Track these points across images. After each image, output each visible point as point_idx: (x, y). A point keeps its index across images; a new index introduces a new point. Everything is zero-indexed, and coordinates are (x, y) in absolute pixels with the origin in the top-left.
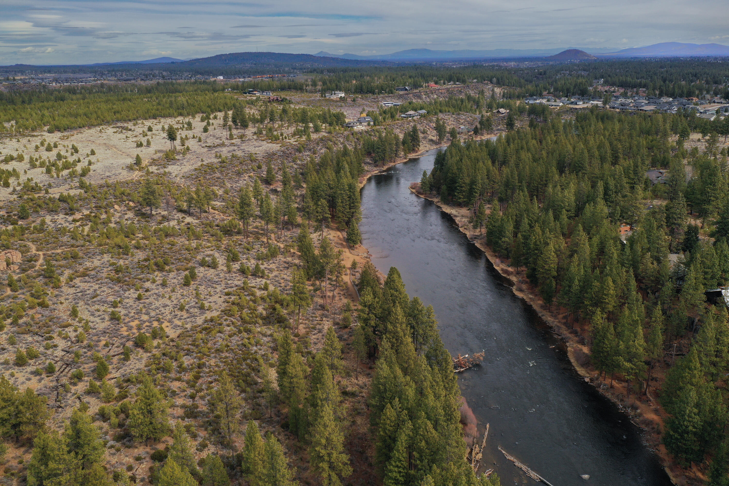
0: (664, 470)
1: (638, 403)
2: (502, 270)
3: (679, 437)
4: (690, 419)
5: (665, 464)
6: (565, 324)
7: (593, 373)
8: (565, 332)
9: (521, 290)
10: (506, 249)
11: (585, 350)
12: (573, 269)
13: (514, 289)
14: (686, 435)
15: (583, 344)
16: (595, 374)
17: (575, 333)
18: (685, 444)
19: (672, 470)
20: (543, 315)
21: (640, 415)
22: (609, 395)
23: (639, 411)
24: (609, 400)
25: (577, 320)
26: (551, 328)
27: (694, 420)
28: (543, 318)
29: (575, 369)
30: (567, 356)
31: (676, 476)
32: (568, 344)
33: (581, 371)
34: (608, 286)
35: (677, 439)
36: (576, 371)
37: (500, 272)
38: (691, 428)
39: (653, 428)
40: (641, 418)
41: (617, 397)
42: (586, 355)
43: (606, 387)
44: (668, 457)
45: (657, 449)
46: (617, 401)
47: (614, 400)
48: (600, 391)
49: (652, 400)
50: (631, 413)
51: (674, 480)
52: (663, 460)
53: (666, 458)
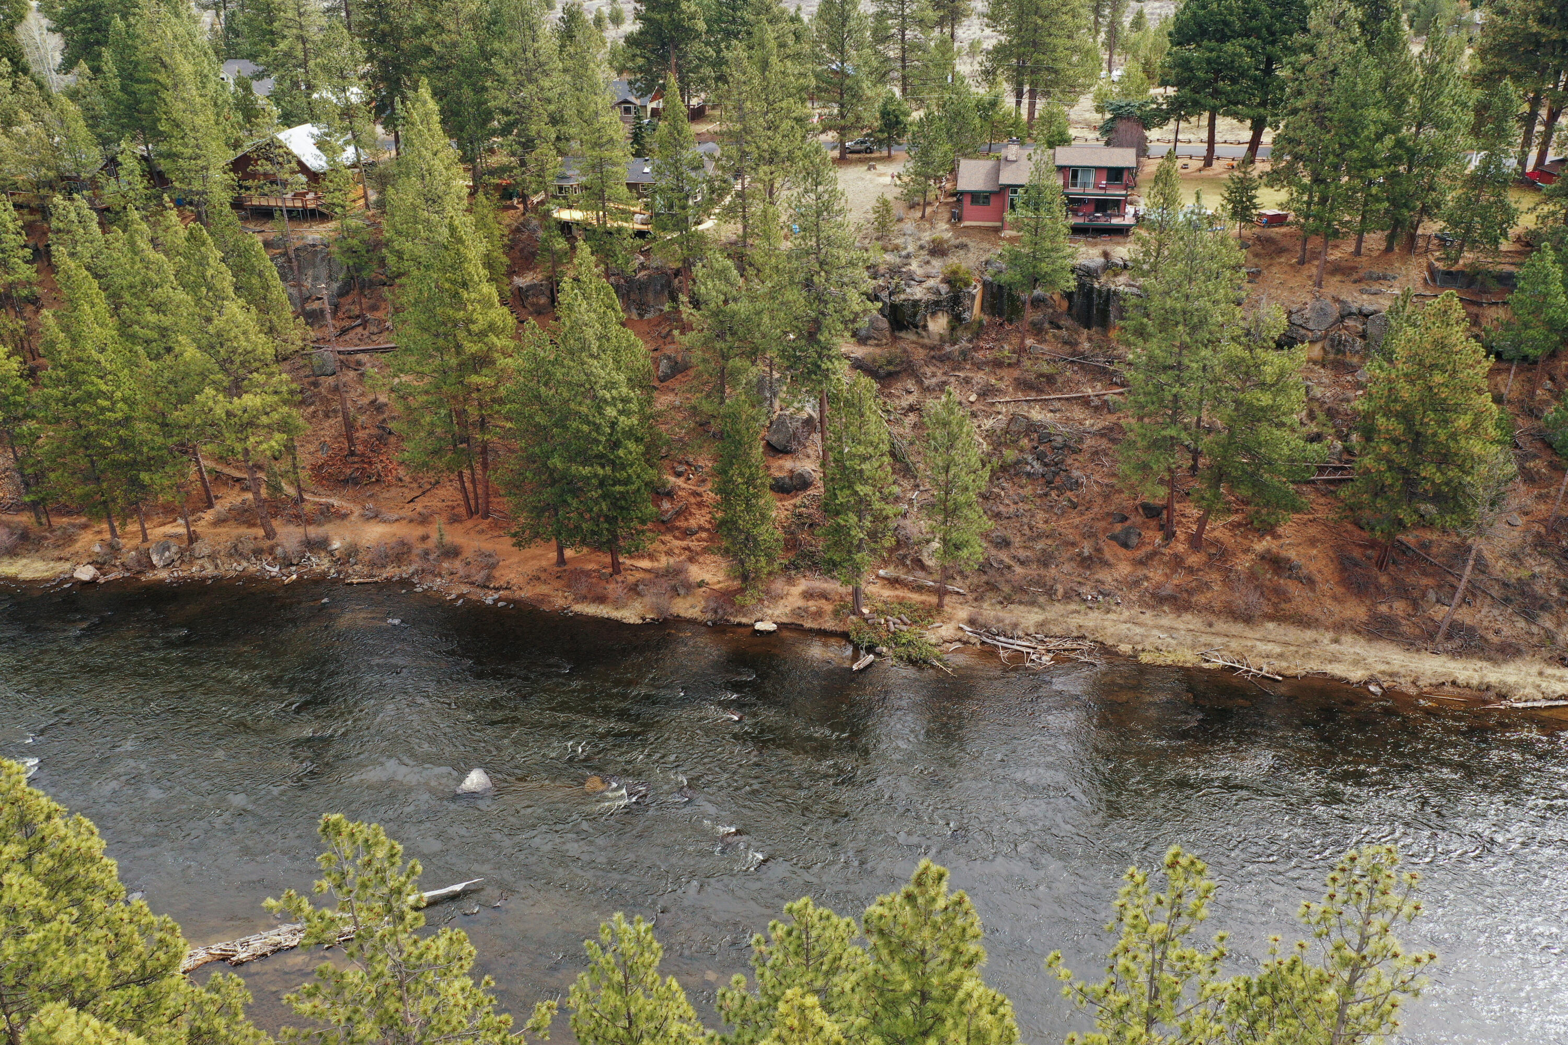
1: (310, 531)
5: (560, 602)
7: (78, 547)
16: (91, 543)
21: (352, 550)
23: (335, 544)
24: (214, 580)
31: (618, 603)
33: (28, 569)
36: (13, 580)
39: (425, 553)
40: (365, 556)
41: (237, 553)
43: (174, 549)
44: (545, 582)
45: (497, 589)
46: (245, 564)
47: (233, 568)
48: (163, 575)
49: (335, 501)
50: (320, 564)
51: (630, 614)
52: (544, 598)
53: (543, 589)
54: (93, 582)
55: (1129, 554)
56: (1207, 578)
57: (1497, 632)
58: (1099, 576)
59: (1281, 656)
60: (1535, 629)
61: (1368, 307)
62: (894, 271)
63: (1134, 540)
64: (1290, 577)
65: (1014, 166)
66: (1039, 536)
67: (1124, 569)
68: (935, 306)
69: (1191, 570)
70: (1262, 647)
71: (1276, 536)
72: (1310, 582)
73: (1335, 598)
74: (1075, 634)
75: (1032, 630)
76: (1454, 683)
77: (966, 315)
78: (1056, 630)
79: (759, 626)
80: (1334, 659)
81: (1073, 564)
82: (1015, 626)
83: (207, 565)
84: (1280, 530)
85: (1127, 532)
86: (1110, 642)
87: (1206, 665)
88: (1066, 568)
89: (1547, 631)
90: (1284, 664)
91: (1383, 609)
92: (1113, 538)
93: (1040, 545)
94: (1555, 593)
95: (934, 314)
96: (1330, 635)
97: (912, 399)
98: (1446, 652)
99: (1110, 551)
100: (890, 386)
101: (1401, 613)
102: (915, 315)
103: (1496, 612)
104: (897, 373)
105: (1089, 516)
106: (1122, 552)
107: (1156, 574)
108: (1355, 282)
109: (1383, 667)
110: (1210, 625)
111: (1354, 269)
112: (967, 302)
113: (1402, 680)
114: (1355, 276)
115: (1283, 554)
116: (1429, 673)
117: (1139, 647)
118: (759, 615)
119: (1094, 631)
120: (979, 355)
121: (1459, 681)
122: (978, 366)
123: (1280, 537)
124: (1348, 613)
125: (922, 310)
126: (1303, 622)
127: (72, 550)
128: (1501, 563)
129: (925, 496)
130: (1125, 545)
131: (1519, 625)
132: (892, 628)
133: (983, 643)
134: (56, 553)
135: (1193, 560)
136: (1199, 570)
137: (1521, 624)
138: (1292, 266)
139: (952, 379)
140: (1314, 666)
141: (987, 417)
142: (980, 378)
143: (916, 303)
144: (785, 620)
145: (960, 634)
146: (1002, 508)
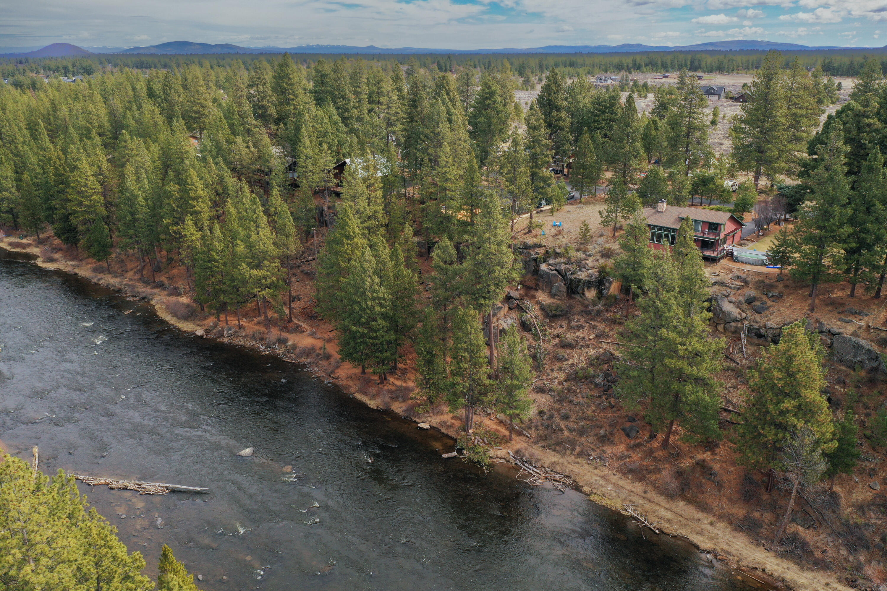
0: (354, 398)
1: (285, 335)
2: (10, 244)
3: (366, 331)
4: (375, 295)
5: (352, 390)
6: (140, 280)
7: (206, 322)
8: (143, 290)
9: (52, 260)
10: (10, 211)
11: (184, 300)
12: (131, 183)
13: (40, 263)
14: (374, 323)
15: (179, 294)
16: (210, 321)
17: (161, 286)
18: (376, 338)
19: (365, 393)
20: (99, 280)
21: (294, 347)
22: (240, 341)
23: (290, 343)
24: (242, 347)
25: (158, 269)
26: (119, 291)
27: (380, 295)
28: (102, 282)
29: (175, 327)
30: (157, 316)
31: (373, 398)
32: (152, 302)
33: (186, 326)
34: (193, 184)
35: (363, 335)
36: (179, 329)
37: (8, 248)
38: (377, 308)
39: (318, 355)
40: (297, 351)
41: (253, 337)
42: (188, 306)
43: (233, 330)
44: (353, 380)
45: (334, 378)
46: (254, 343)
47: (250, 343)
48: (226, 340)
49: (303, 325)
50: (280, 350)
51: (373, 404)
52: (348, 387)
53: (351, 383)
54: (201, 337)
55: (628, 441)
56: (661, 467)
57: (824, 552)
58: (605, 448)
59: (668, 521)
60: (851, 558)
61: (836, 329)
62: (579, 262)
63: (633, 434)
64: (709, 479)
65: (660, 214)
66: (585, 418)
67: (621, 448)
68: (589, 284)
69: (655, 459)
70: (662, 512)
71: (714, 454)
72: (719, 485)
73: (730, 500)
74: (567, 474)
75: (546, 465)
76: (764, 570)
77: (605, 292)
78: (558, 469)
79: (422, 425)
80: (700, 533)
81: (595, 438)
82: (538, 460)
83: (242, 340)
84: (717, 450)
85: (631, 429)
86: (581, 484)
87: (624, 512)
88: (590, 439)
89: (859, 561)
90: (667, 525)
91: (757, 515)
92: (623, 430)
93: (582, 423)
94: (877, 539)
95: (589, 288)
96: (711, 519)
97: (561, 331)
98: (776, 551)
99: (619, 435)
100: (554, 322)
101: (766, 521)
102: (578, 286)
103: (830, 539)
104: (559, 316)
105: (618, 414)
106: (624, 438)
107: (636, 456)
108: (839, 313)
109: (725, 547)
110: (645, 492)
111: (843, 305)
112: (607, 285)
113: (731, 558)
114: (841, 309)
115: (712, 464)
116: (750, 559)
117: (594, 491)
118: (425, 420)
119: (577, 475)
120: (607, 315)
121: (767, 570)
122: (604, 320)
123: (716, 454)
124: (734, 511)
125: (581, 285)
126: (703, 507)
127: (204, 322)
128: (849, 510)
129: (540, 383)
130: (628, 435)
131: (842, 552)
132: (476, 443)
133: (516, 464)
134: (199, 323)
135: (659, 454)
136: (660, 460)
137: (844, 552)
138: (804, 296)
139: (587, 325)
140: (684, 532)
141: (594, 349)
142: (602, 327)
143: (579, 281)
144: (435, 425)
145: (507, 456)
146: (574, 398)
